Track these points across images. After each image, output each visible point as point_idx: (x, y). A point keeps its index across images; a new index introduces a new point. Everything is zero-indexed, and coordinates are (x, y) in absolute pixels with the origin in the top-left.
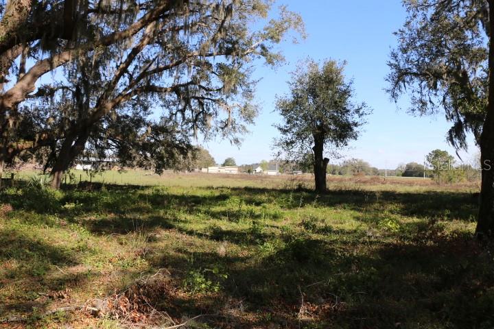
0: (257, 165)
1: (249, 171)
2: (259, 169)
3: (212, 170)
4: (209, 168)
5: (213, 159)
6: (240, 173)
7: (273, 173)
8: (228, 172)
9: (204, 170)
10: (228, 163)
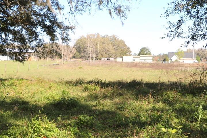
0: (173, 54)
1: (164, 60)
2: (174, 58)
3: (127, 59)
4: (124, 57)
5: (129, 48)
6: (155, 62)
7: (189, 61)
8: (143, 61)
9: (119, 59)
10: (143, 52)
